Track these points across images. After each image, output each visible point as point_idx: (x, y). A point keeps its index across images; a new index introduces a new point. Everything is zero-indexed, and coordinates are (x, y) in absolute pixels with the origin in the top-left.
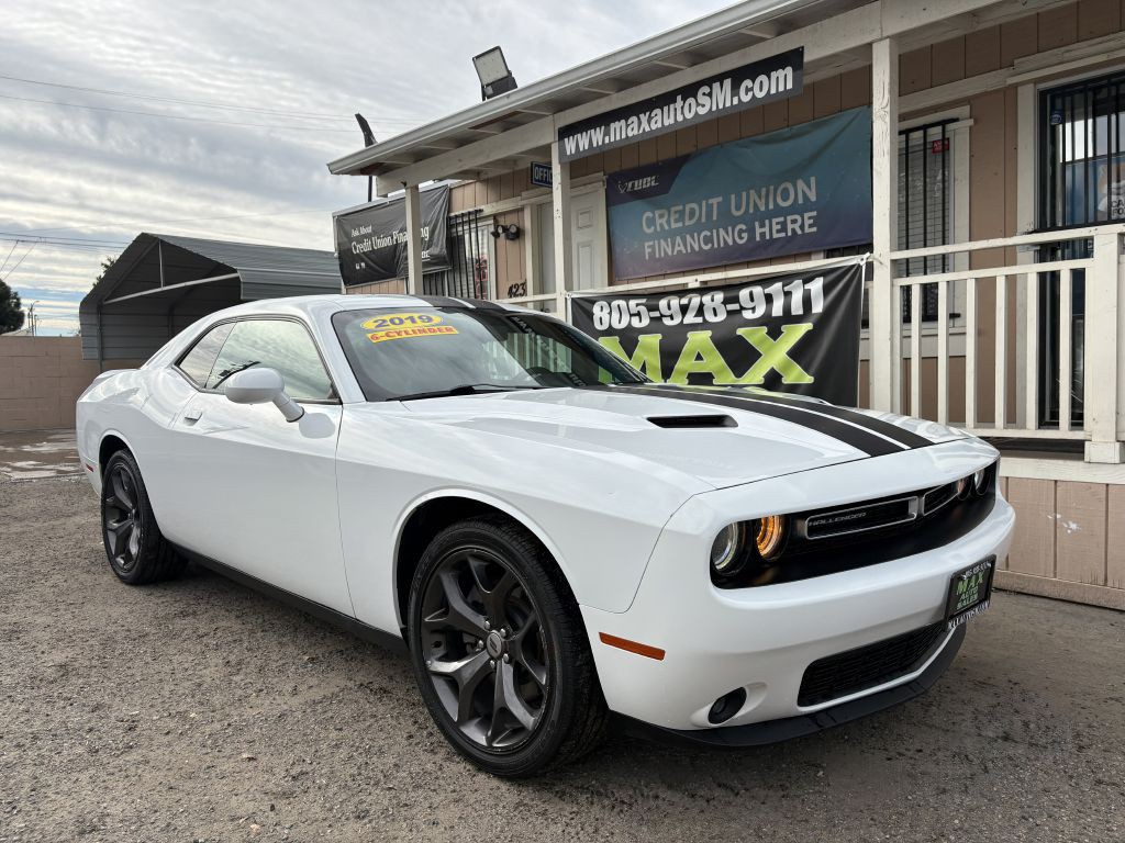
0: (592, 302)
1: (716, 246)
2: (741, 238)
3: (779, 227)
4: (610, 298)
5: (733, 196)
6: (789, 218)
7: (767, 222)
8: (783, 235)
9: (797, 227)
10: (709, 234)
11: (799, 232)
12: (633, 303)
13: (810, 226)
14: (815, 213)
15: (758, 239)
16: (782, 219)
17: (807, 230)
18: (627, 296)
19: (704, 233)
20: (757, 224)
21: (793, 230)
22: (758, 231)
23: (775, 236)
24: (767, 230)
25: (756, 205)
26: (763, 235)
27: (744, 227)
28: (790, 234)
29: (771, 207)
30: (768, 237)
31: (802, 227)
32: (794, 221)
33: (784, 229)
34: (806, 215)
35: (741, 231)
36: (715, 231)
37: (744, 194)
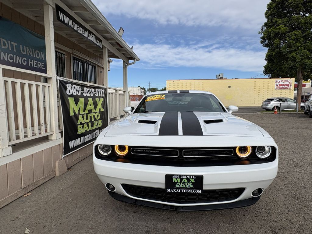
0: (67, 83)
1: (15, 62)
2: (25, 63)
3: (36, 64)
4: (72, 83)
5: (21, 46)
6: (38, 62)
7: (32, 61)
8: (36, 67)
9: (40, 65)
10: (12, 56)
11: (40, 68)
12: (78, 87)
13: (43, 67)
14: (44, 64)
15: (30, 65)
16: (36, 62)
17: (42, 68)
18: (77, 84)
19: (10, 55)
20: (30, 60)
21: (39, 66)
22: (30, 63)
23: (35, 66)
24: (32, 63)
25: (29, 53)
26: (31, 64)
27: (26, 60)
28: (38, 67)
29: (34, 57)
30: (32, 66)
31: (41, 66)
32: (39, 64)
33: (36, 65)
34: (42, 63)
35: (24, 60)
36: (15, 56)
37: (25, 47)
